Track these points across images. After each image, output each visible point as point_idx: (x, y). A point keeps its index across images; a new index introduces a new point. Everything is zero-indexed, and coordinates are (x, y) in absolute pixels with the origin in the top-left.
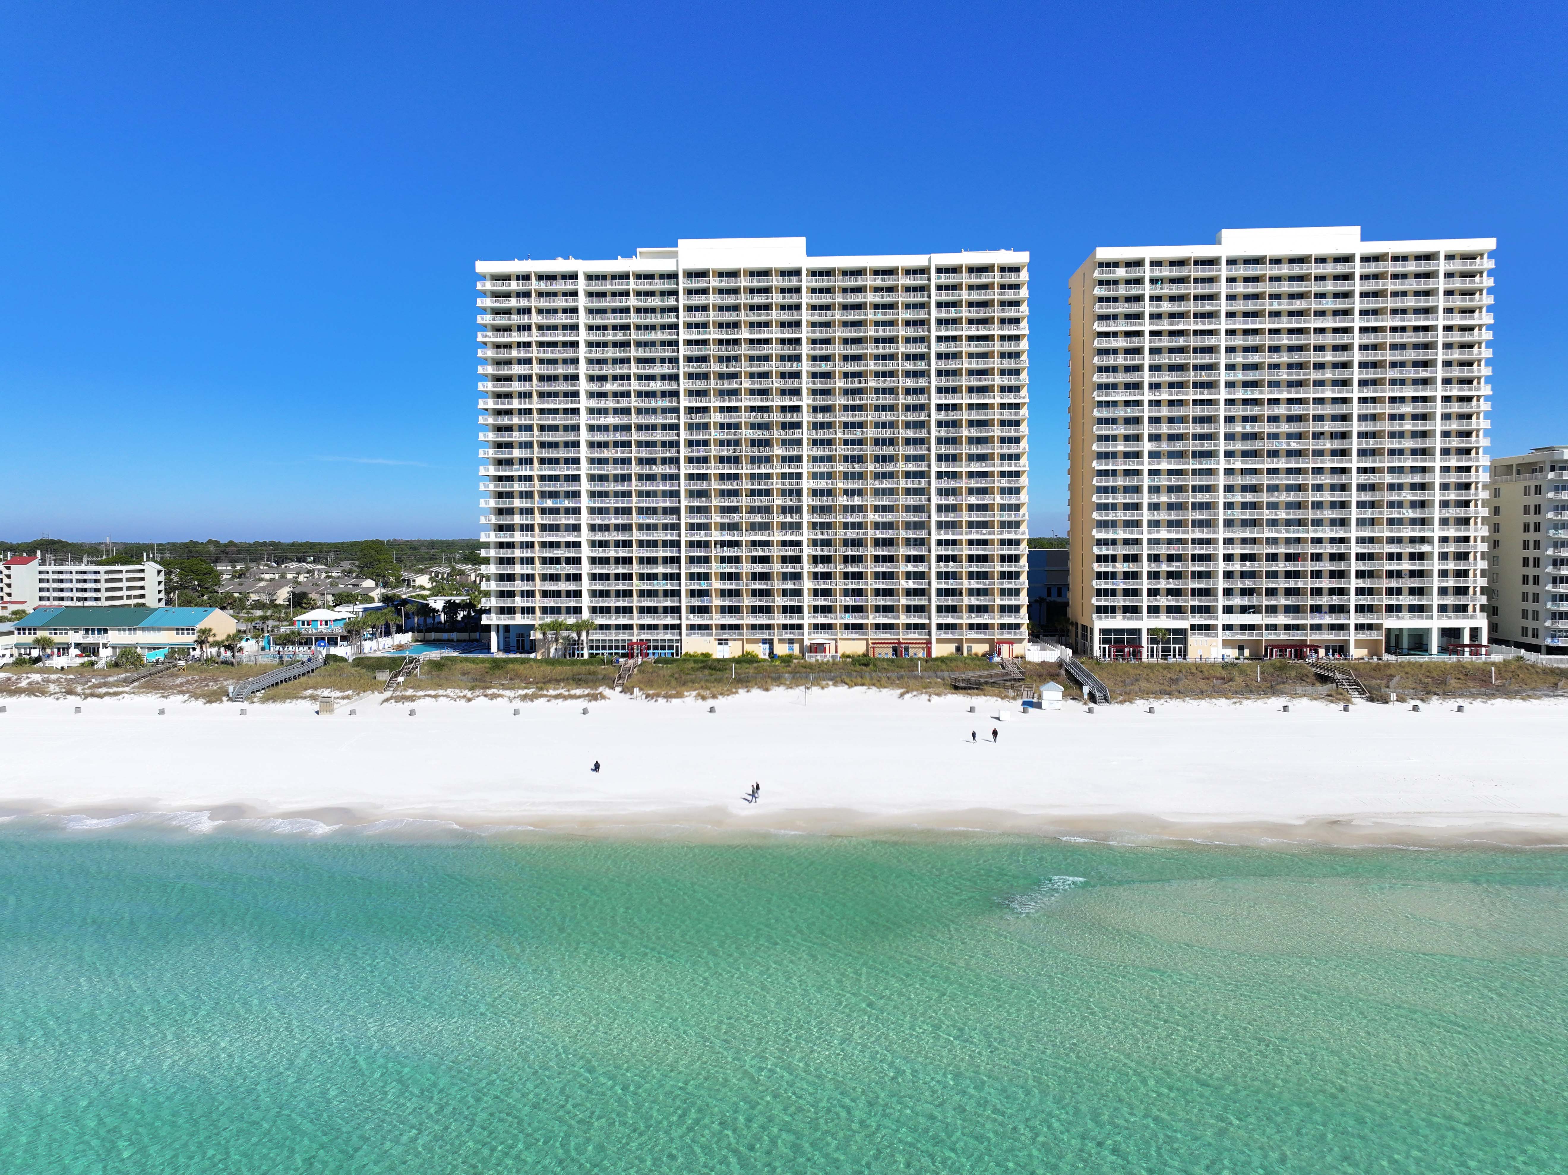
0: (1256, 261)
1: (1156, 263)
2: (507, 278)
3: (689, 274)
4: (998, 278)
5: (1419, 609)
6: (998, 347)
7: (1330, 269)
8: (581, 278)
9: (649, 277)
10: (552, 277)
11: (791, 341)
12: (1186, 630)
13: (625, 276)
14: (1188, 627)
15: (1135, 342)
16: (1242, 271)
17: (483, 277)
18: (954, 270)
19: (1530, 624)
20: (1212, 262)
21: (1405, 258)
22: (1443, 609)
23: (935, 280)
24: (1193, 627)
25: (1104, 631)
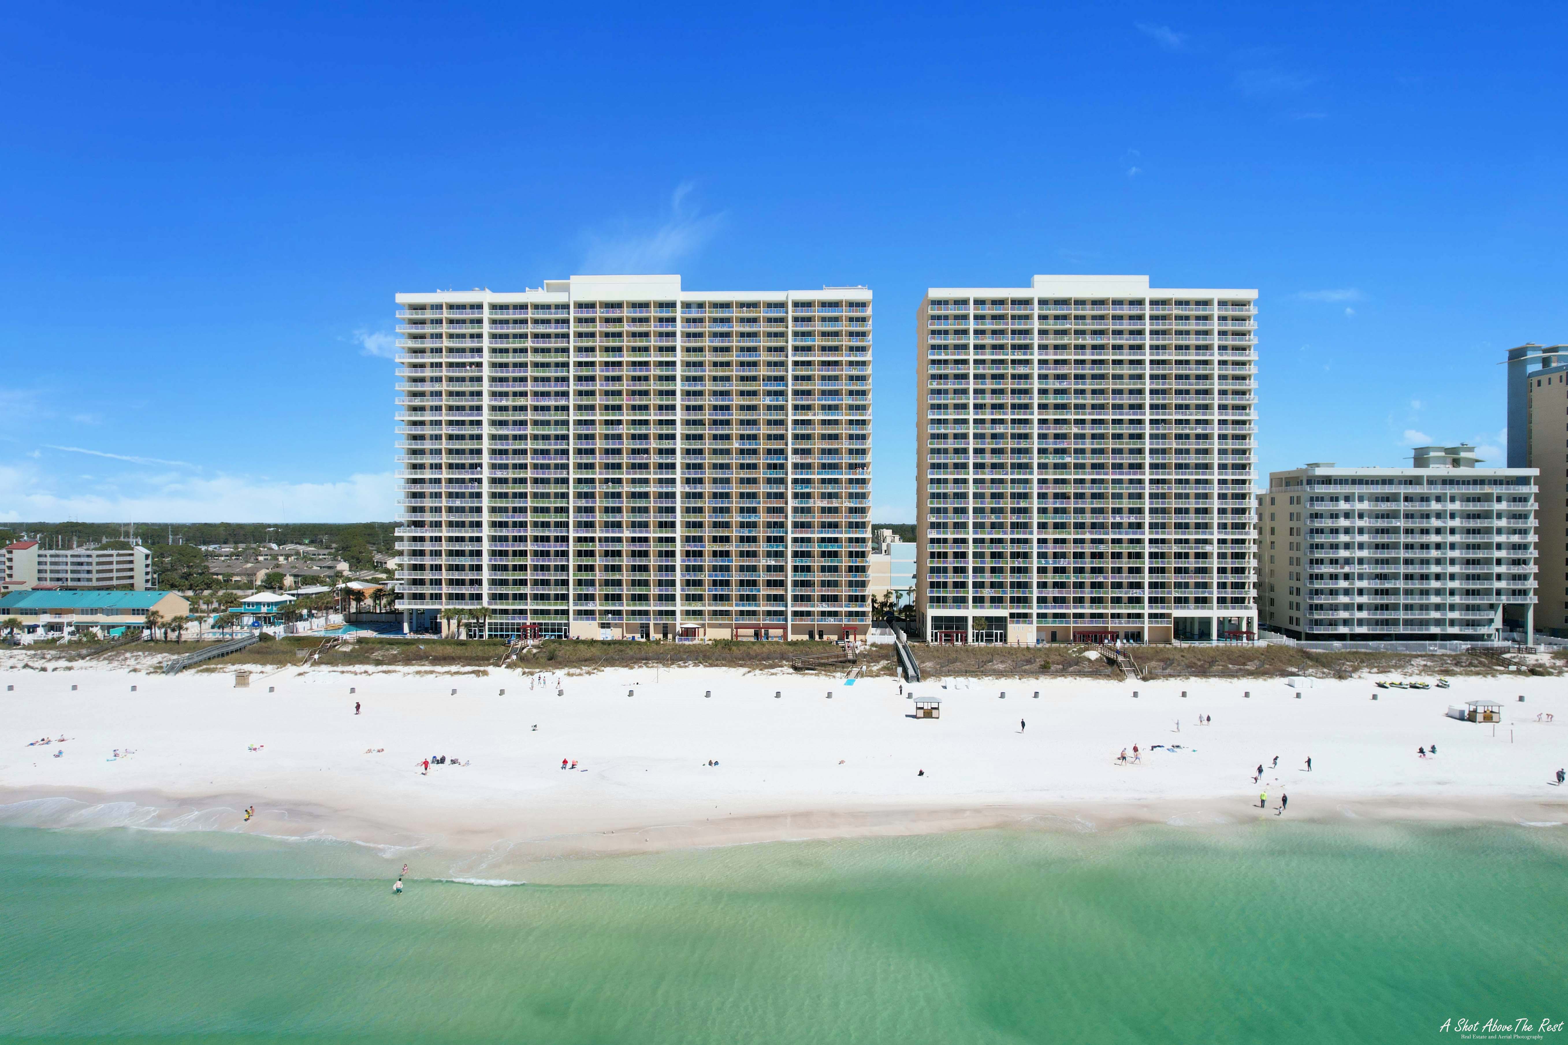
0: (1064, 302)
1: (979, 302)
2: (422, 307)
3: (580, 306)
4: (845, 313)
5: (1202, 601)
6: (846, 371)
7: (1126, 311)
8: (486, 308)
9: (547, 307)
10: (461, 307)
11: (668, 364)
12: (1006, 618)
13: (523, 307)
14: (1008, 615)
15: (961, 370)
16: (1052, 311)
17: (401, 307)
18: (808, 304)
19: (1295, 614)
20: (1027, 302)
21: (1187, 303)
22: (1222, 601)
23: (791, 313)
24: (1012, 615)
25: (935, 619)
